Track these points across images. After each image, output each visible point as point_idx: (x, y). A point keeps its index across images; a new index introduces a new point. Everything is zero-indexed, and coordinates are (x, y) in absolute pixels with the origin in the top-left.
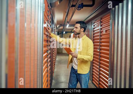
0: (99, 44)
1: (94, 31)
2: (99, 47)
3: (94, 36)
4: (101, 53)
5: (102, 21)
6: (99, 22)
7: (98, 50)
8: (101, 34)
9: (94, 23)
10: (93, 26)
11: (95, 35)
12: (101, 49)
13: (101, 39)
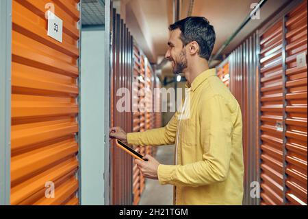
0: (281, 106)
1: (262, 65)
2: (281, 118)
3: (263, 80)
4: (289, 139)
5: (290, 25)
6: (281, 29)
7: (280, 129)
8: (289, 71)
9: (262, 38)
10: (258, 48)
11: (268, 76)
12: (288, 126)
13: (288, 89)
